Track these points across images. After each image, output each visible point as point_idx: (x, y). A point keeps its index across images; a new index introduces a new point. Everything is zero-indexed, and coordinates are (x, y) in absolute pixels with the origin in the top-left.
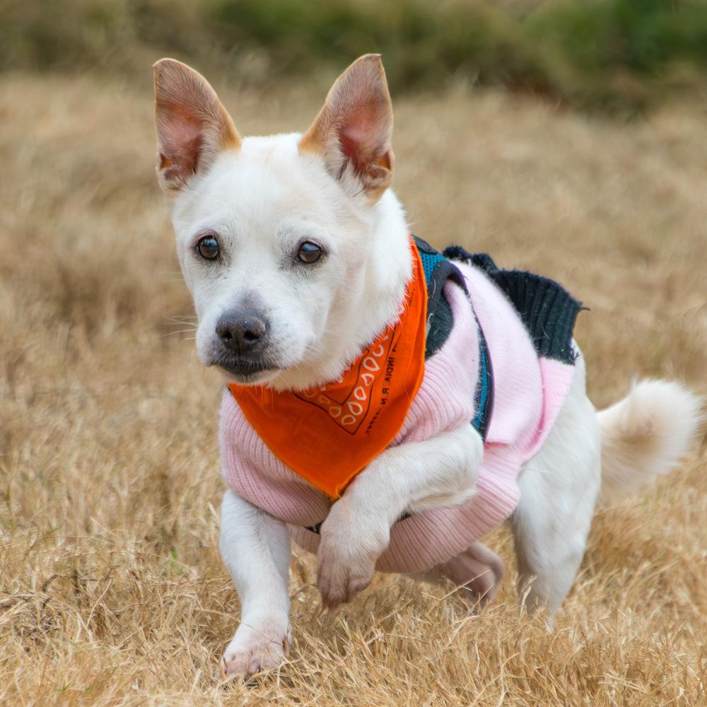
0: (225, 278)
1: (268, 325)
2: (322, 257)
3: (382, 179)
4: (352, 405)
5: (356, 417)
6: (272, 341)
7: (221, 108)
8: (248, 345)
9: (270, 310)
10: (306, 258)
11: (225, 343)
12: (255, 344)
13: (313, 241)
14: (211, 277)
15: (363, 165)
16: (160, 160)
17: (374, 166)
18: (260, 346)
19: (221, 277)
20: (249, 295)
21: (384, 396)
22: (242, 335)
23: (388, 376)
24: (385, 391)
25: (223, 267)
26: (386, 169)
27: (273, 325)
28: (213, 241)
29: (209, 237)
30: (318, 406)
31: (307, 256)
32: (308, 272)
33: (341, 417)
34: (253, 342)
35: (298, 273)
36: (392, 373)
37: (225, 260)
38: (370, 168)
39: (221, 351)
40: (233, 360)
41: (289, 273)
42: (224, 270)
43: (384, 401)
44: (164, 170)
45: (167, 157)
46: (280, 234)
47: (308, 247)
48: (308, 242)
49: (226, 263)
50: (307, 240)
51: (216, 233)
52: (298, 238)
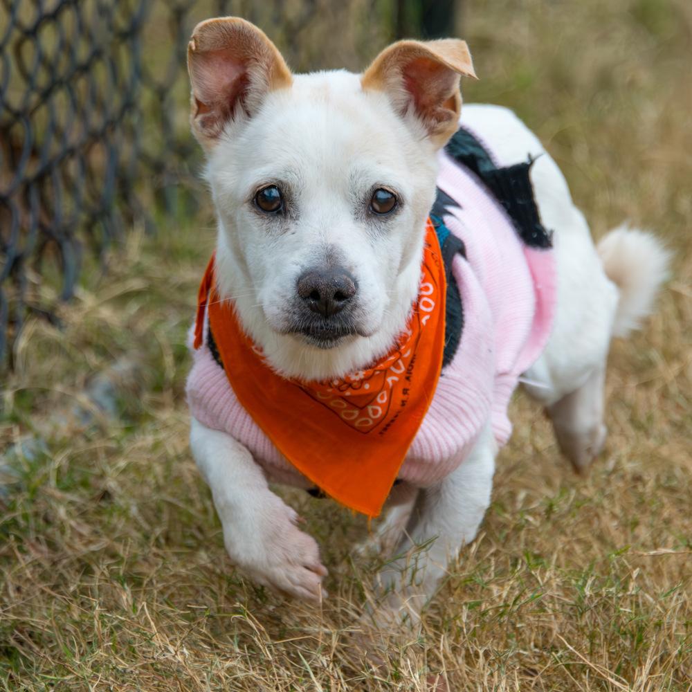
0: (294, 233)
1: (356, 284)
2: (396, 207)
3: (447, 122)
4: (372, 409)
5: (374, 420)
6: (360, 302)
7: (268, 45)
8: (337, 307)
10: (380, 206)
11: (310, 306)
12: (343, 306)
13: (388, 189)
14: (273, 233)
16: (195, 106)
17: (440, 109)
18: (349, 307)
19: (289, 233)
20: (331, 250)
21: (404, 398)
22: (332, 295)
23: (408, 375)
24: (405, 391)
26: (452, 112)
27: (361, 284)
28: (275, 193)
29: (271, 187)
30: (329, 408)
32: (383, 226)
33: (356, 419)
34: (342, 303)
35: (373, 227)
36: (413, 371)
38: (434, 110)
39: (304, 314)
40: (319, 324)
41: (363, 225)
42: (290, 224)
43: (403, 403)
44: (201, 117)
46: (352, 177)
47: (381, 195)
48: (383, 190)
49: (294, 216)
50: (382, 187)
51: (281, 182)
52: (372, 183)
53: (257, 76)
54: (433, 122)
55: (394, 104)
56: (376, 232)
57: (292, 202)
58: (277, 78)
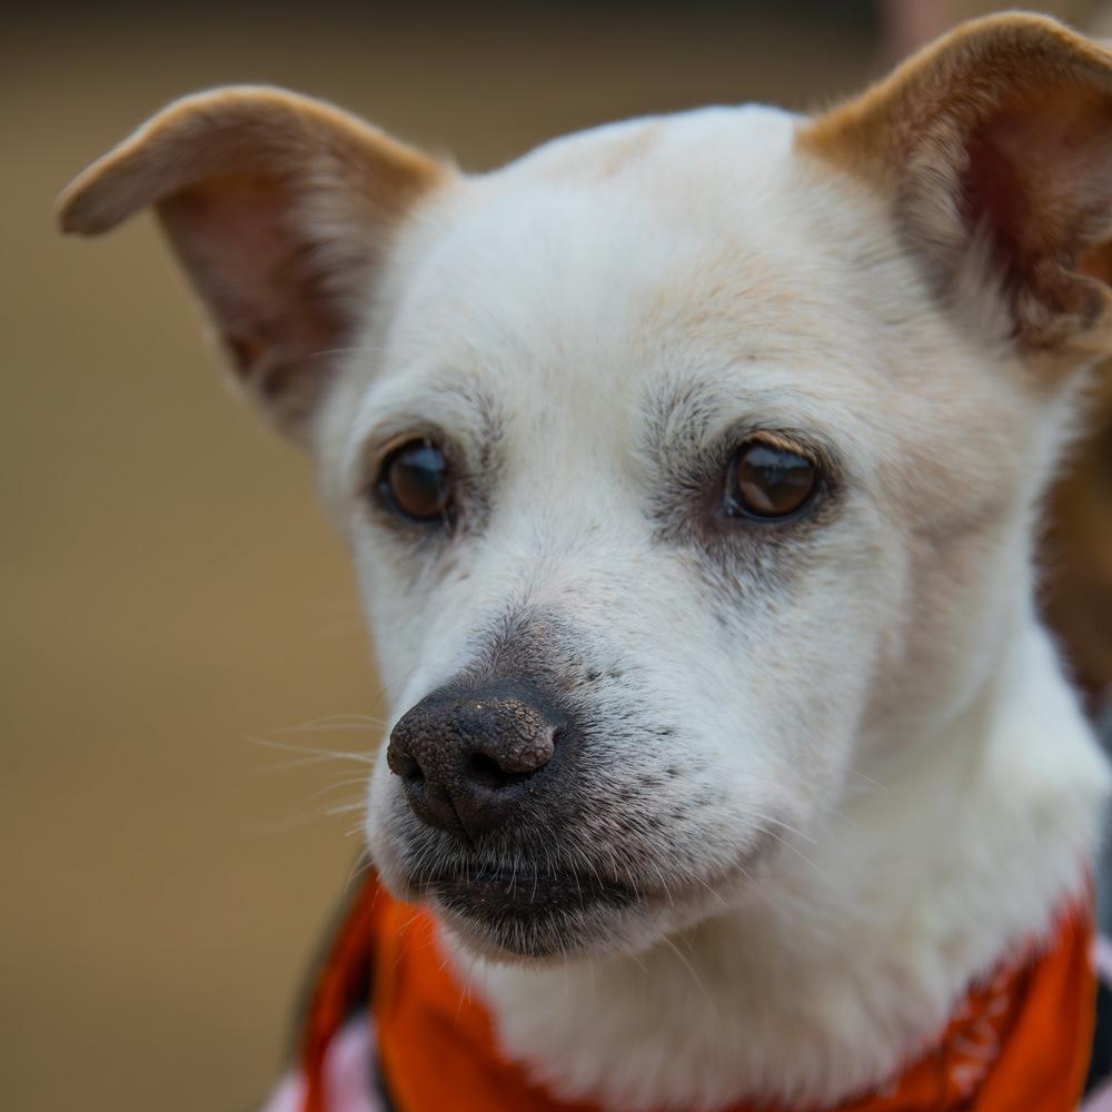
0: (465, 577)
2: (819, 500)
8: (488, 806)
9: (592, 677)
19: (455, 574)
25: (458, 538)
29: (415, 444)
31: (772, 491)
32: (767, 557)
34: (507, 795)
37: (469, 513)
41: (691, 553)
42: (461, 550)
54: (1032, 311)
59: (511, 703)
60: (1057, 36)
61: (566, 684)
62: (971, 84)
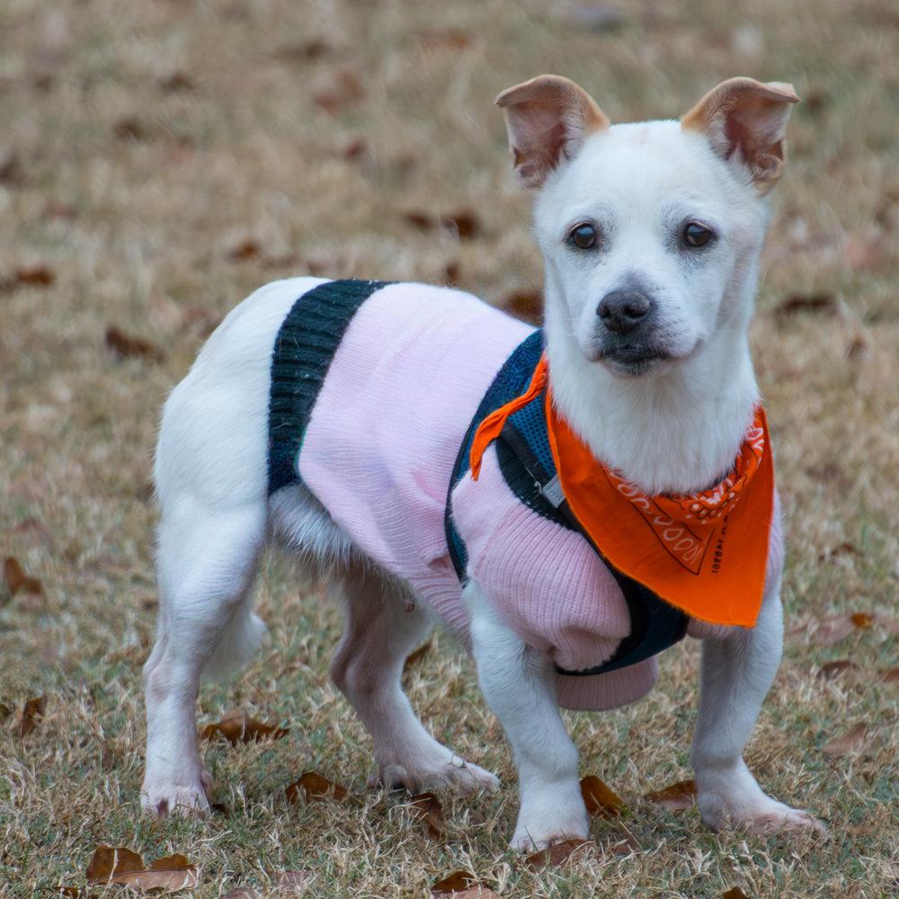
2: (711, 241)
3: (772, 170)
8: (632, 323)
9: (658, 289)
10: (696, 241)
11: (606, 323)
12: (638, 325)
13: (700, 224)
14: (587, 267)
15: (753, 152)
16: (514, 156)
17: (764, 154)
18: (646, 326)
19: (601, 264)
26: (777, 159)
28: (587, 231)
29: (584, 226)
32: (697, 258)
34: (636, 320)
35: (687, 258)
37: (604, 246)
38: (759, 156)
41: (676, 256)
42: (603, 257)
44: (520, 167)
45: (522, 152)
46: (663, 210)
47: (692, 229)
48: (694, 225)
49: (606, 248)
50: (696, 222)
51: (594, 220)
52: (684, 216)
53: (573, 121)
55: (714, 148)
56: (691, 265)
57: (603, 236)
58: (592, 121)
59: (637, 294)
60: (753, 84)
61: (651, 290)
62: (727, 99)
